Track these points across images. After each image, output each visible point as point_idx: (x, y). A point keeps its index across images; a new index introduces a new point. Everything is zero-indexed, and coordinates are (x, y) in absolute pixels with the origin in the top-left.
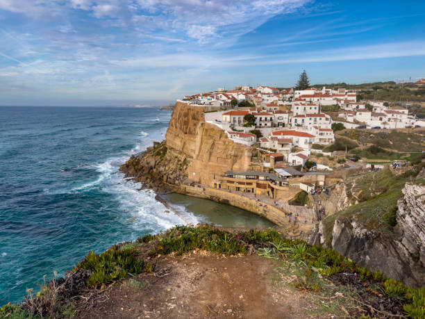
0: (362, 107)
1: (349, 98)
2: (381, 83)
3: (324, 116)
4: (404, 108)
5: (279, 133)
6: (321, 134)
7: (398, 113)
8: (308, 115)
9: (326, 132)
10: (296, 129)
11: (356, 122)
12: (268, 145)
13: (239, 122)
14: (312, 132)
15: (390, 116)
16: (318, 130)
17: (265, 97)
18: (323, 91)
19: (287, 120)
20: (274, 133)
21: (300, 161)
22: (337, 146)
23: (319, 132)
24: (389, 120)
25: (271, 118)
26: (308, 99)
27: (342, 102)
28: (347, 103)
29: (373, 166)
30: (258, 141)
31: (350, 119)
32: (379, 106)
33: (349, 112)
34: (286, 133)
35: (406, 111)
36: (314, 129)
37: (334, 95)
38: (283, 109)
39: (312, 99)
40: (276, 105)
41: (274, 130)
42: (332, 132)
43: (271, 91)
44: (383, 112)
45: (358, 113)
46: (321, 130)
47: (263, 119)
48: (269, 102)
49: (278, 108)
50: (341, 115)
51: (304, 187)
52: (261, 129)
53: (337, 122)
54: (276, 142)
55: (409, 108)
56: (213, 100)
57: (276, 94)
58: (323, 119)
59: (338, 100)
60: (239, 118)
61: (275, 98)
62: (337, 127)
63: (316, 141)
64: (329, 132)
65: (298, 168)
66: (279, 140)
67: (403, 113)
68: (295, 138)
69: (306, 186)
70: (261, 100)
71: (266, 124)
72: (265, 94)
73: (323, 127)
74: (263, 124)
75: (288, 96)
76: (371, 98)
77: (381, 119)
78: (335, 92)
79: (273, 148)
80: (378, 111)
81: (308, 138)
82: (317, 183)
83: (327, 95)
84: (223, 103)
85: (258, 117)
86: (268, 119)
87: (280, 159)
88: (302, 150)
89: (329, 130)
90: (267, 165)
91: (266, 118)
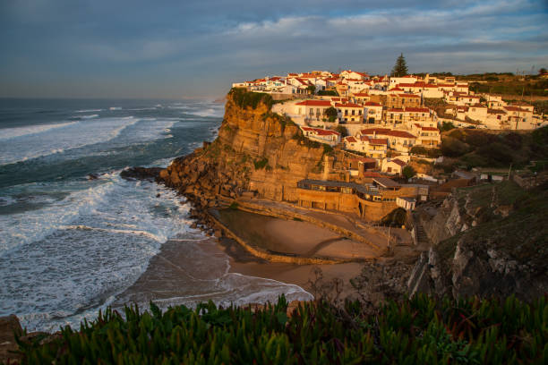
0: (475, 101)
1: (459, 90)
2: (496, 74)
3: (426, 111)
4: (529, 104)
5: (370, 131)
6: (423, 135)
7: (521, 110)
8: (408, 109)
9: (429, 132)
10: (391, 127)
11: (467, 120)
12: (358, 146)
13: (318, 114)
14: (414, 131)
15: (510, 113)
16: (420, 129)
17: (352, 84)
18: (427, 80)
19: (380, 115)
20: (363, 132)
21: (397, 169)
22: (444, 150)
23: (421, 132)
24: (510, 119)
25: (360, 112)
26: (407, 89)
27: (451, 94)
28: (457, 95)
29: (490, 177)
30: (342, 140)
31: (461, 116)
32: (497, 101)
33: (460, 107)
34: (379, 131)
35: (531, 108)
36: (415, 127)
37: (440, 85)
38: (375, 100)
39: (413, 89)
40: (366, 95)
41: (364, 127)
42: (438, 132)
43: (359, 77)
44: (501, 108)
45: (471, 109)
46: (424, 129)
47: (350, 112)
48: (357, 91)
49: (369, 99)
50: (449, 111)
51: (401, 203)
52: (346, 125)
53: (447, 121)
54: (367, 143)
55: (534, 104)
56: (283, 85)
57: (366, 81)
58: (427, 114)
59: (445, 92)
60: (318, 110)
61: (365, 86)
62: (444, 128)
63: (418, 142)
64: (433, 132)
65: (396, 178)
66: (370, 140)
67: (527, 110)
68: (391, 139)
69: (404, 202)
70: (346, 87)
71: (353, 119)
72: (351, 80)
73: (427, 125)
74: (349, 119)
75: (382, 84)
76: (487, 92)
77: (499, 117)
78: (440, 81)
79: (361, 151)
80: (495, 107)
81: (407, 139)
82: (418, 197)
83: (431, 84)
84: (296, 89)
85: (343, 109)
86: (357, 112)
87: (370, 165)
88: (400, 155)
89: (434, 129)
90: (354, 173)
91: (353, 112)
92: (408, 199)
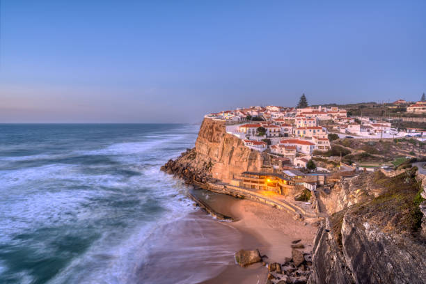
0: (352, 121)
1: (341, 115)
2: (364, 103)
3: (321, 128)
4: (387, 121)
5: (285, 142)
6: (319, 143)
7: (383, 126)
8: (308, 128)
9: (323, 141)
10: (299, 139)
11: (348, 133)
12: (277, 151)
13: (253, 132)
14: (313, 141)
15: (376, 128)
16: (317, 140)
17: (273, 114)
18: (320, 109)
19: (291, 131)
20: (282, 142)
21: (303, 164)
22: (334, 152)
24: (375, 131)
25: (279, 130)
26: (307, 115)
27: (336, 117)
28: (340, 118)
29: (365, 170)
30: (268, 147)
31: (343, 131)
32: (365, 120)
33: (342, 125)
34: (291, 142)
35: (389, 124)
36: (313, 139)
37: (328, 112)
38: (288, 123)
39: (311, 115)
40: (282, 120)
41: (281, 139)
42: (329, 142)
43: (278, 109)
44: (369, 125)
45: (349, 126)
46: (319, 139)
47: (273, 131)
48: (277, 117)
49: (284, 122)
50: (335, 128)
51: (307, 186)
52: (271, 139)
54: (284, 149)
55: (391, 122)
56: (232, 116)
57: (282, 111)
58: (321, 130)
59: (331, 116)
60: (253, 130)
61: (281, 115)
62: (333, 137)
63: (316, 148)
64: (326, 141)
65: (302, 170)
66: (286, 147)
67: (387, 126)
68: (299, 146)
69: (309, 185)
70: (270, 116)
71: (275, 135)
72: (273, 111)
73: (321, 137)
74: (273, 135)
75: (292, 113)
76: (359, 114)
77: (368, 131)
78: (329, 110)
79: (280, 153)
80: (365, 125)
81: (309, 146)
82: (318, 182)
83: (322, 112)
84: (240, 118)
85: (269, 129)
86: (277, 130)
87: (287, 163)
88: (305, 155)
89: (326, 139)
90: (277, 167)
91: (275, 130)
92: (312, 184)
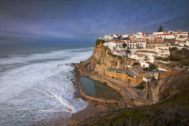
1: (183, 35)
3: (165, 43)
5: (139, 52)
6: (162, 52)
8: (157, 43)
9: (165, 51)
10: (149, 50)
11: (185, 46)
13: (120, 46)
14: (158, 51)
16: (160, 50)
17: (136, 36)
18: (169, 33)
19: (145, 46)
20: (137, 52)
21: (147, 65)
22: (171, 58)
23: (161, 51)
25: (136, 45)
26: (159, 36)
27: (179, 37)
28: (182, 37)
30: (127, 55)
31: (182, 45)
33: (182, 41)
34: (142, 51)
36: (158, 49)
37: (174, 34)
38: (144, 40)
39: (162, 36)
41: (138, 50)
42: (169, 51)
45: (187, 42)
47: (132, 45)
48: (138, 38)
49: (142, 40)
50: (176, 43)
52: (130, 49)
53: (174, 47)
54: (136, 55)
56: (109, 37)
58: (165, 45)
59: (176, 36)
60: (120, 44)
63: (159, 55)
64: (167, 51)
65: (146, 69)
66: (138, 55)
68: (147, 54)
70: (134, 37)
71: (134, 47)
72: (136, 34)
73: (164, 48)
74: (132, 47)
79: (134, 58)
81: (154, 54)
83: (171, 34)
84: (113, 38)
85: (130, 44)
86: (135, 45)
87: (137, 64)
88: (150, 60)
89: (167, 50)
90: (129, 66)
91: (134, 45)
92: (148, 78)
